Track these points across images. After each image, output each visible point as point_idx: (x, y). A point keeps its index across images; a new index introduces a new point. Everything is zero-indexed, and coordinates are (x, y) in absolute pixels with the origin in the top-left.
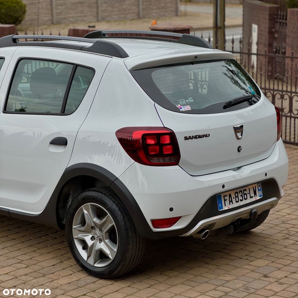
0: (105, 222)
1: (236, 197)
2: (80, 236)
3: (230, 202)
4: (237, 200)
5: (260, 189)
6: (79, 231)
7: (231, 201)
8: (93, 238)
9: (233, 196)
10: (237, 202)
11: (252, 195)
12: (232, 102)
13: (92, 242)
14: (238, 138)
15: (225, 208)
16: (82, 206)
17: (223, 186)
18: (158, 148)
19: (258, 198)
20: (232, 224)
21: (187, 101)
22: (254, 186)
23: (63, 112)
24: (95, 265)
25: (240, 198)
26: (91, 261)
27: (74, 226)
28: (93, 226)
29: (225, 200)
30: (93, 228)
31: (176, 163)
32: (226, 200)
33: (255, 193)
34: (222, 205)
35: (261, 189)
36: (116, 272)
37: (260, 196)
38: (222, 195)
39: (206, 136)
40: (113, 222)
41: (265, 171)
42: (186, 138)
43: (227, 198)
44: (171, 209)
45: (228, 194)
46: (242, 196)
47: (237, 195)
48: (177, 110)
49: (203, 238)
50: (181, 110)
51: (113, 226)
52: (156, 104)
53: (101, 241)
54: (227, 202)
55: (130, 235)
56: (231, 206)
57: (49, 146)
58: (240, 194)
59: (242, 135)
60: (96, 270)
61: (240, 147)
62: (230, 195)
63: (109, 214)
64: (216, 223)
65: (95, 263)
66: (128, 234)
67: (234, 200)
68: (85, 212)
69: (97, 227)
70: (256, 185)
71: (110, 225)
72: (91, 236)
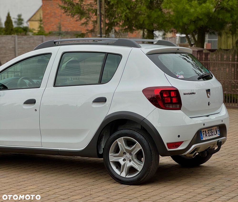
0: (135, 148)
2: (115, 159)
3: (206, 135)
6: (114, 156)
8: (124, 160)
9: (207, 132)
11: (215, 133)
12: (203, 75)
13: (124, 162)
14: (208, 97)
15: (204, 139)
16: (117, 140)
17: (204, 125)
18: (169, 99)
19: (218, 136)
20: (206, 150)
21: (181, 73)
23: (100, 82)
24: (127, 177)
25: (210, 134)
26: (123, 175)
27: (110, 154)
28: (125, 152)
29: (204, 134)
30: (124, 153)
31: (179, 109)
33: (217, 132)
34: (202, 136)
36: (143, 179)
38: (202, 131)
39: (194, 93)
40: (141, 147)
41: (221, 118)
42: (185, 94)
43: (204, 133)
44: (179, 136)
45: (204, 130)
46: (211, 133)
47: (209, 132)
48: (177, 78)
49: (193, 156)
50: (179, 77)
51: (141, 150)
52: (165, 74)
53: (130, 161)
55: (153, 154)
57: (92, 104)
58: (210, 132)
59: (210, 95)
60: (127, 180)
61: (209, 102)
63: (137, 142)
64: (200, 147)
65: (126, 176)
66: (151, 153)
67: (207, 135)
68: (119, 143)
69: (128, 152)
71: (139, 149)
72: (123, 159)
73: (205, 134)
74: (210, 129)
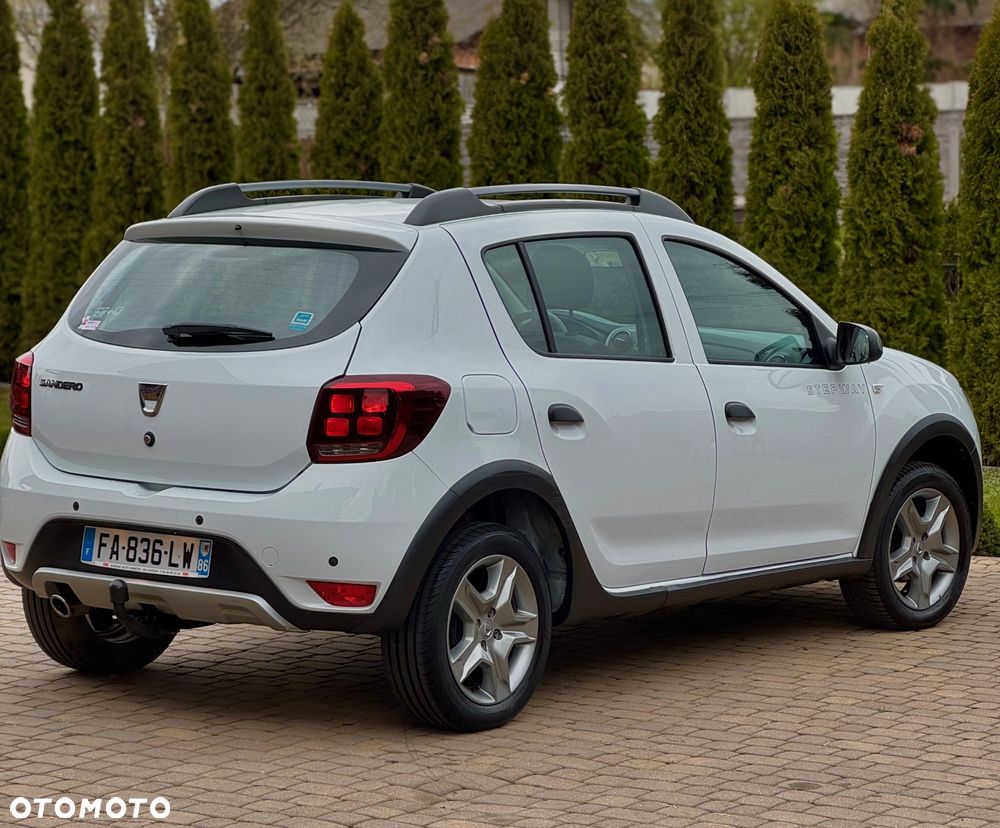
1: (130, 548)
3: (113, 553)
4: (131, 556)
5: (205, 554)
7: (115, 553)
9: (123, 543)
10: (129, 560)
22: (189, 541)
29: (102, 545)
32: (105, 545)
35: (207, 557)
37: (202, 573)
43: (109, 542)
46: (146, 551)
54: (106, 551)
56: (112, 564)
58: (142, 546)
62: (116, 539)
67: (122, 554)
70: (196, 541)
73: (110, 545)
74: (148, 536)
